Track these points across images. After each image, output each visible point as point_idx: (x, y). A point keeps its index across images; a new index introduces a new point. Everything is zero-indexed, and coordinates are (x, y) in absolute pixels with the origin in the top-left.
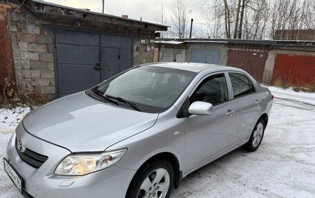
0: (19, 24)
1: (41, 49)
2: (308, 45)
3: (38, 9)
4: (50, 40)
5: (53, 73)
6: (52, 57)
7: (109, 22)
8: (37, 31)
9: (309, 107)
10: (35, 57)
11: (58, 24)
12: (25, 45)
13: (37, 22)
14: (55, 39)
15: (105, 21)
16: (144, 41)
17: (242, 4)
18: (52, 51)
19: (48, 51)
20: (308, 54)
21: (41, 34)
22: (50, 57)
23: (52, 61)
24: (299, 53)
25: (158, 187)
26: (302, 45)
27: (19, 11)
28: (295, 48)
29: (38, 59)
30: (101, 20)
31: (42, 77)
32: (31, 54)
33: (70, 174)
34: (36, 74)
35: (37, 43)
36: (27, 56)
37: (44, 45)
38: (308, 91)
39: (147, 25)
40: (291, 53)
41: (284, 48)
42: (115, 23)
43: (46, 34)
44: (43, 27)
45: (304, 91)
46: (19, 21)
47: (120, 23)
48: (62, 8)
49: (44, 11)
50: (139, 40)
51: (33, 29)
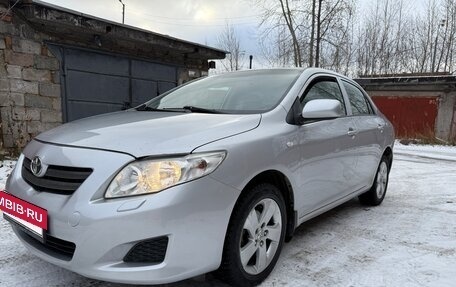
0: (8, 38)
1: (42, 77)
2: (412, 81)
3: (40, 14)
4: (56, 65)
5: (60, 115)
6: (58, 91)
7: (143, 39)
8: (37, 50)
9: (429, 161)
10: (33, 88)
11: (68, 41)
12: (18, 69)
13: (36, 36)
14: (63, 63)
15: (138, 38)
16: (193, 73)
17: (315, 36)
18: (58, 81)
19: (52, 81)
20: (414, 95)
21: (42, 54)
22: (56, 90)
23: (59, 95)
24: (402, 94)
25: (266, 231)
26: (405, 82)
27: (9, 19)
28: (396, 88)
29: (37, 92)
30: (132, 36)
31: (43, 120)
32: (26, 83)
33: (134, 193)
34: (34, 114)
35: (35, 67)
36: (20, 86)
37: (46, 72)
38: (422, 143)
39: (197, 48)
40: (391, 95)
41: (381, 88)
42: (152, 42)
43: (49, 54)
44: (45, 44)
45: (415, 143)
46: (9, 34)
47: (159, 42)
48: (76, 15)
49: (48, 19)
50: (186, 70)
51: (30, 47)
